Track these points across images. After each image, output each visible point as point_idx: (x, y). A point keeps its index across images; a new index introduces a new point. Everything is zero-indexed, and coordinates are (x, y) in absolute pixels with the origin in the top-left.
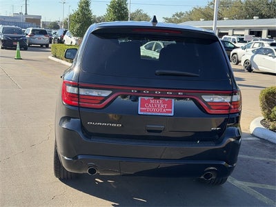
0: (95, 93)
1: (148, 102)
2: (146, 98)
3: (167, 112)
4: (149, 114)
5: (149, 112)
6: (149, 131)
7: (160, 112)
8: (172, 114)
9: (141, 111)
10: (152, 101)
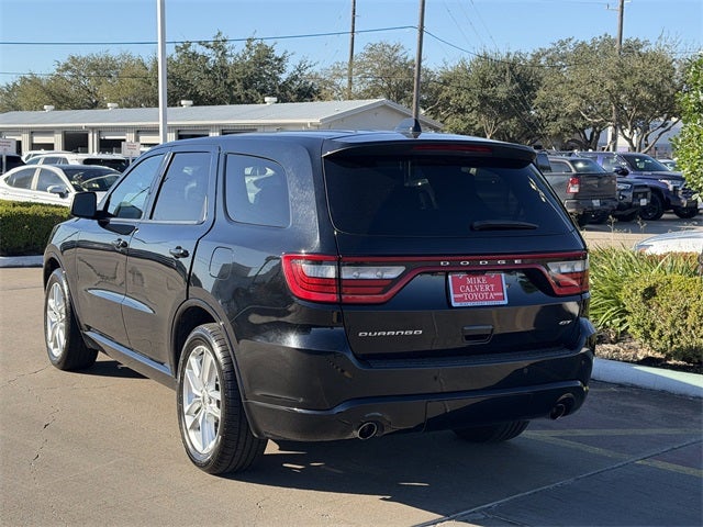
0: (370, 273)
1: (464, 282)
2: (461, 276)
3: (497, 298)
4: (469, 304)
5: (469, 300)
6: (468, 338)
7: (485, 300)
8: (506, 302)
9: (456, 300)
10: (469, 280)
